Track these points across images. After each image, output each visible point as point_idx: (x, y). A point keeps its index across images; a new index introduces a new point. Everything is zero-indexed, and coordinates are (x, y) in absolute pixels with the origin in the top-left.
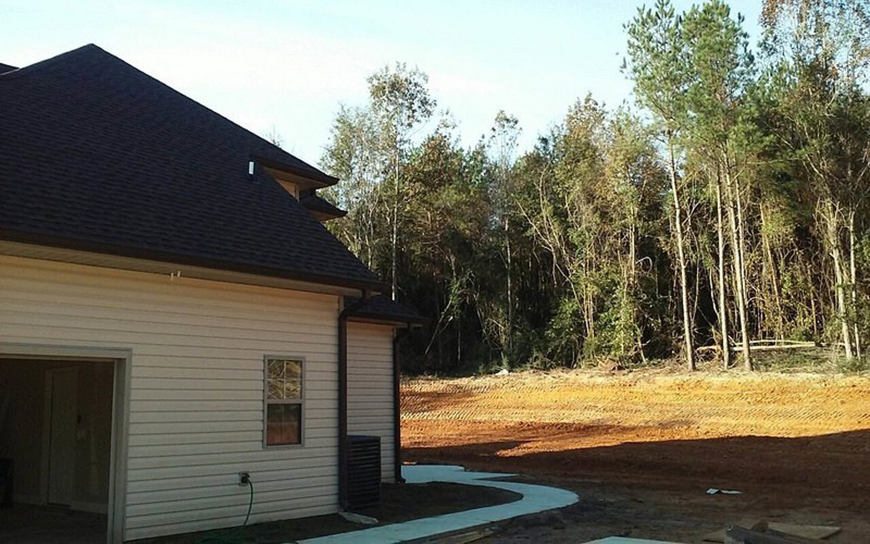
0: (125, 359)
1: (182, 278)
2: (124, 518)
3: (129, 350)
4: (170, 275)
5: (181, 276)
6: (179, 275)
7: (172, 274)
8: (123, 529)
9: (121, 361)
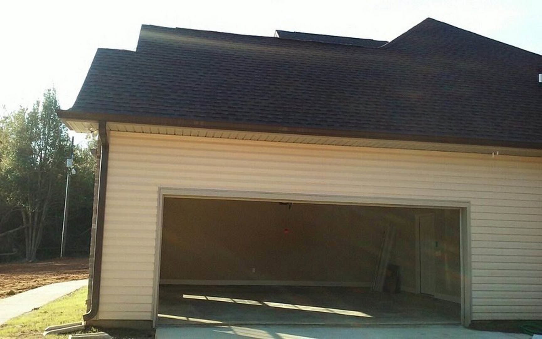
0: (466, 208)
1: (500, 156)
2: (471, 305)
3: (468, 202)
4: (492, 154)
5: (499, 154)
6: (498, 153)
7: (493, 153)
8: (471, 313)
9: (464, 209)
